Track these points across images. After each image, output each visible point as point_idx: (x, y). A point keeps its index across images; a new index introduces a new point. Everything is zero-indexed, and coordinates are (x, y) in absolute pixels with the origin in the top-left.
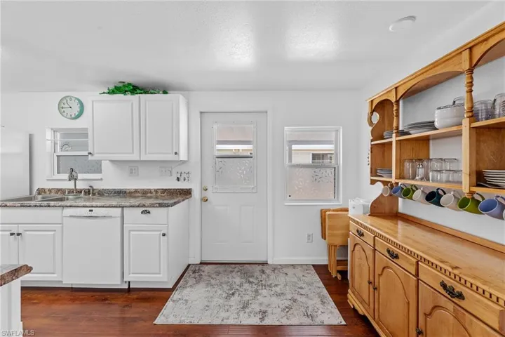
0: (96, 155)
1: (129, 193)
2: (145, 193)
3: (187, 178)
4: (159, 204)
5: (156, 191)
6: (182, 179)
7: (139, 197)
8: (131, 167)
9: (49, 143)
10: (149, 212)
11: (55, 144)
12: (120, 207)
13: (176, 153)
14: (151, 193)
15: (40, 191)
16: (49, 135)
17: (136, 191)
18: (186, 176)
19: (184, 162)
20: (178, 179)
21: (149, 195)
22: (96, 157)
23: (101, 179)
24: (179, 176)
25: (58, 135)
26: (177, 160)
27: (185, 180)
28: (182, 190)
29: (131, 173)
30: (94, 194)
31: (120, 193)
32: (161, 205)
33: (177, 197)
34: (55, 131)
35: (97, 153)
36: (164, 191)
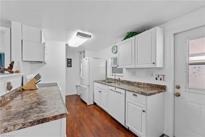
0: (119, 66)
1: (132, 83)
2: (138, 85)
3: (163, 79)
4: (142, 92)
5: (144, 84)
6: (159, 78)
7: (135, 85)
8: (133, 71)
9: (110, 63)
10: (136, 96)
11: (112, 63)
12: (124, 90)
13: (154, 63)
14: (141, 84)
15: (108, 79)
16: (110, 60)
17: (135, 83)
18: (162, 77)
19: (160, 69)
20: (156, 79)
21: (140, 85)
22: (120, 67)
23: (123, 76)
24: (157, 77)
25: (112, 60)
26: (155, 67)
27: (161, 80)
28: (159, 85)
29: (133, 74)
30: (120, 82)
31: (129, 83)
32: (142, 93)
33: (155, 90)
34: (112, 59)
35: (120, 65)
36: (148, 85)
